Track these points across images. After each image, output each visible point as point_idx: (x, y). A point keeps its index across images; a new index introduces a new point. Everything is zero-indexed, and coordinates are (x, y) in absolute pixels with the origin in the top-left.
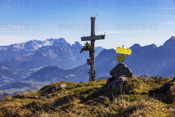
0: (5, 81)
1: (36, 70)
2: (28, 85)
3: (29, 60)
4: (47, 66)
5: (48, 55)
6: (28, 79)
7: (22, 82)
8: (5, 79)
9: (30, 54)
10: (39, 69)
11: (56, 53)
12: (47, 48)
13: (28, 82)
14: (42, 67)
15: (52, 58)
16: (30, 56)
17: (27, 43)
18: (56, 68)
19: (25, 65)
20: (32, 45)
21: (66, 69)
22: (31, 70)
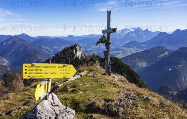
0: (112, 48)
1: (126, 42)
2: (123, 50)
3: (123, 38)
4: (132, 41)
5: (132, 36)
6: (123, 47)
7: (120, 48)
8: (112, 47)
9: (124, 35)
10: (128, 42)
11: (136, 35)
12: (132, 32)
13: (122, 48)
14: (129, 41)
15: (134, 37)
16: (124, 36)
17: (122, 30)
18: (136, 42)
19: (121, 40)
20: (125, 31)
21: (140, 42)
22: (124, 43)
